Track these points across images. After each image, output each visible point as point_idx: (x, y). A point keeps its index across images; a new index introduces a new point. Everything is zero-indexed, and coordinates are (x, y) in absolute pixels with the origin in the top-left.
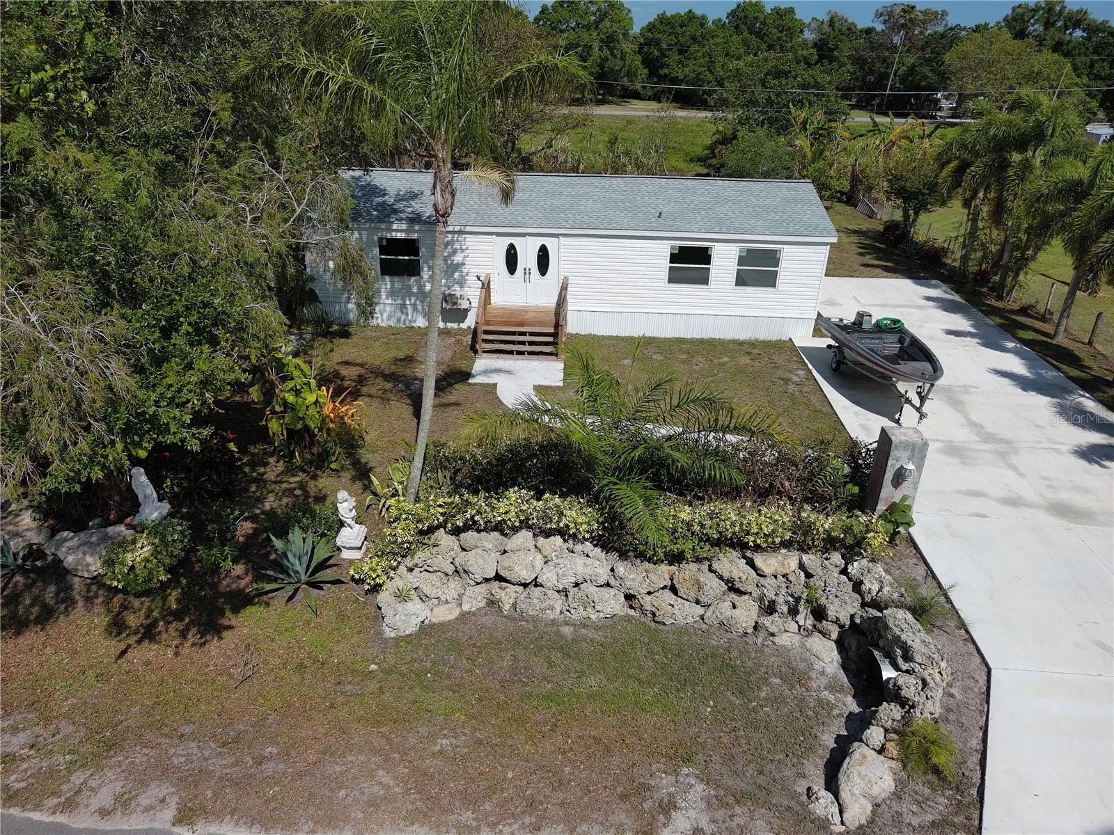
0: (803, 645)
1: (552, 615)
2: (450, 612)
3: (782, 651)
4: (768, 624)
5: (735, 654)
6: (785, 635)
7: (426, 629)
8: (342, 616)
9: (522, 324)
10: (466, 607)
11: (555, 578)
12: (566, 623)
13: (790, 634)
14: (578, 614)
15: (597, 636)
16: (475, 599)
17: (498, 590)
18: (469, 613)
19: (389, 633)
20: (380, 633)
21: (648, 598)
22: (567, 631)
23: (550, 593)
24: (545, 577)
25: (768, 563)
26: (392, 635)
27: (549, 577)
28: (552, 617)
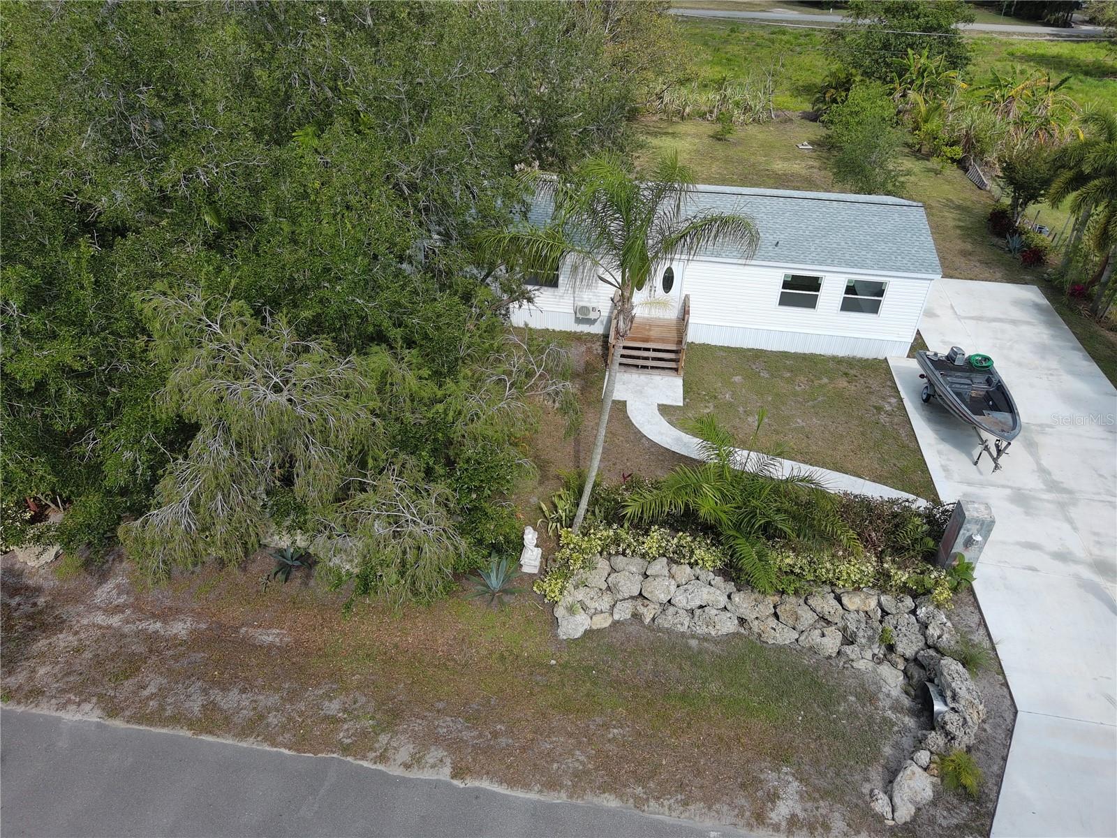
0: (875, 671)
1: (684, 629)
2: (605, 619)
3: (858, 674)
4: (849, 652)
5: (821, 673)
6: (862, 661)
7: (589, 633)
8: (528, 621)
9: (646, 340)
10: (616, 617)
11: (685, 601)
12: (693, 637)
13: (866, 661)
14: (701, 630)
15: (717, 650)
16: (623, 612)
17: (642, 607)
18: (618, 622)
19: (563, 636)
20: (556, 636)
21: (756, 623)
22: (693, 643)
23: (680, 611)
24: (677, 599)
25: (852, 602)
26: (565, 638)
27: (681, 600)
28: (681, 630)
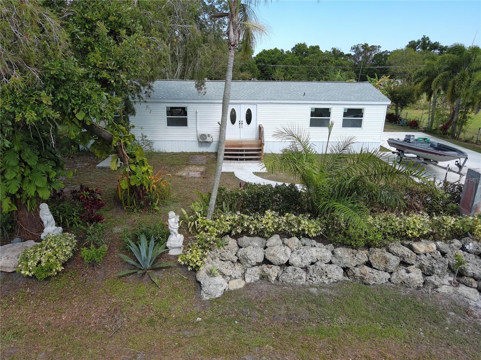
1: (301, 282)
2: (239, 282)
4: (433, 280)
6: (444, 287)
7: (227, 293)
8: (175, 289)
9: (241, 146)
10: (248, 280)
11: (300, 260)
12: (312, 286)
13: (446, 286)
16: (253, 275)
17: (268, 269)
18: (250, 283)
19: (206, 298)
20: (200, 297)
22: (314, 290)
23: (298, 269)
24: (294, 260)
25: (421, 247)
26: (208, 298)
27: (296, 259)
28: (301, 283)
